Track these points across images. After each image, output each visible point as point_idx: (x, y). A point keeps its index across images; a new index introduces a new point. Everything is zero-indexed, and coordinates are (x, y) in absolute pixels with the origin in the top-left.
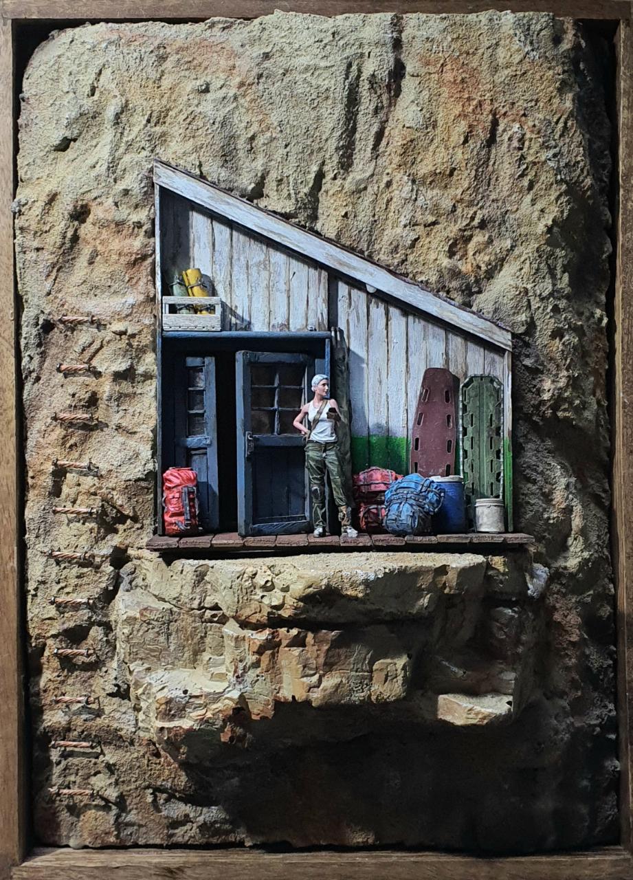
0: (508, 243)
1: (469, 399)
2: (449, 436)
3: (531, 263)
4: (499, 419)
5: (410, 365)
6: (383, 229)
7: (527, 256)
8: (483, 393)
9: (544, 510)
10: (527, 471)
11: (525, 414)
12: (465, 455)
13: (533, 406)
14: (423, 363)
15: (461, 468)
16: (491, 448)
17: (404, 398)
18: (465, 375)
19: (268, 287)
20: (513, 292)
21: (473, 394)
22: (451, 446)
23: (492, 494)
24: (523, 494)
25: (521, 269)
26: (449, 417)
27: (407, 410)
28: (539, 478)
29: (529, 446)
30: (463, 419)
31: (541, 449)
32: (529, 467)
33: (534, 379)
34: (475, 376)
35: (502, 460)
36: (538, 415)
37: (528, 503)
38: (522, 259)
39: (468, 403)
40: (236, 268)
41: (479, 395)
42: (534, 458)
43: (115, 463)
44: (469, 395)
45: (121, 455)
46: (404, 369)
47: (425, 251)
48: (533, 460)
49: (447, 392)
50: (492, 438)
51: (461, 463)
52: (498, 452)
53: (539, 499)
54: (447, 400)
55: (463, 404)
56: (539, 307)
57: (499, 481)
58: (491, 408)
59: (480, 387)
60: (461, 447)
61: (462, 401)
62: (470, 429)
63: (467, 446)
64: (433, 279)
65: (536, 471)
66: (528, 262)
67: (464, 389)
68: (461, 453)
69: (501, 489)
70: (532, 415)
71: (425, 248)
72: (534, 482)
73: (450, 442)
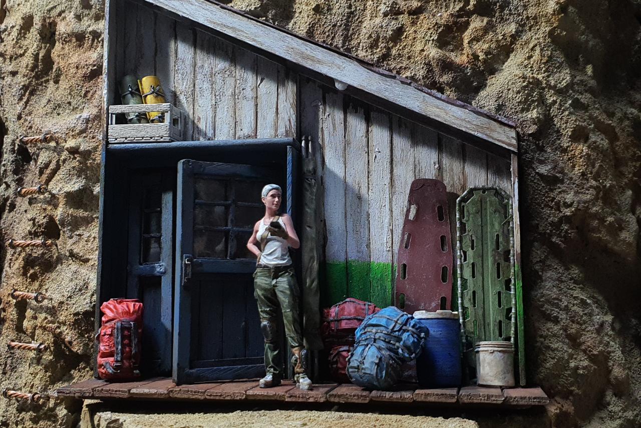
0: (512, 28)
1: (468, 216)
2: (444, 261)
3: (542, 50)
4: (508, 241)
5: (395, 177)
6: (360, 22)
7: (536, 42)
8: (486, 209)
9: (571, 356)
10: (546, 306)
11: (540, 234)
12: (464, 286)
13: (552, 224)
14: (411, 174)
15: (460, 301)
16: (499, 277)
17: (388, 217)
18: (463, 188)
19: (234, 94)
20: (520, 84)
21: (473, 210)
22: (446, 274)
23: (500, 335)
24: (541, 336)
25: (530, 57)
26: (443, 238)
27: (392, 231)
28: (563, 316)
29: (549, 275)
30: (461, 241)
31: (564, 278)
32: (548, 301)
33: (552, 190)
34: (475, 189)
35: (512, 292)
36: (559, 236)
37: (548, 348)
38: (531, 45)
39: (467, 221)
40: (199, 77)
41: (481, 211)
42: (555, 290)
43: (66, 294)
44: (468, 211)
45: (72, 284)
46: (387, 181)
47: (410, 42)
48: (554, 293)
49: (440, 208)
50: (498, 265)
51: (459, 295)
52: (508, 282)
53: (563, 343)
54: (441, 218)
55: (461, 223)
56: (555, 102)
57: (510, 319)
58: (497, 226)
59: (482, 201)
60: (459, 276)
61: (460, 219)
62: (470, 253)
63: (467, 274)
64: (421, 73)
65: (558, 306)
66: (538, 49)
67: (463, 204)
68: (459, 282)
69: (513, 329)
70: (551, 235)
71: (410, 38)
72: (556, 321)
73: (445, 269)
